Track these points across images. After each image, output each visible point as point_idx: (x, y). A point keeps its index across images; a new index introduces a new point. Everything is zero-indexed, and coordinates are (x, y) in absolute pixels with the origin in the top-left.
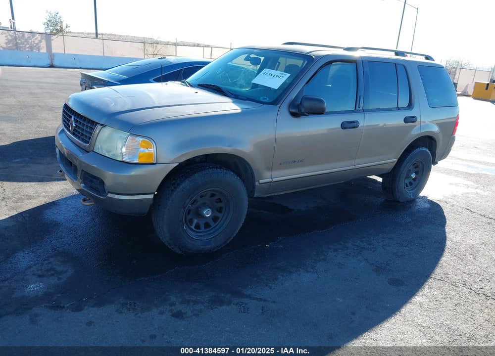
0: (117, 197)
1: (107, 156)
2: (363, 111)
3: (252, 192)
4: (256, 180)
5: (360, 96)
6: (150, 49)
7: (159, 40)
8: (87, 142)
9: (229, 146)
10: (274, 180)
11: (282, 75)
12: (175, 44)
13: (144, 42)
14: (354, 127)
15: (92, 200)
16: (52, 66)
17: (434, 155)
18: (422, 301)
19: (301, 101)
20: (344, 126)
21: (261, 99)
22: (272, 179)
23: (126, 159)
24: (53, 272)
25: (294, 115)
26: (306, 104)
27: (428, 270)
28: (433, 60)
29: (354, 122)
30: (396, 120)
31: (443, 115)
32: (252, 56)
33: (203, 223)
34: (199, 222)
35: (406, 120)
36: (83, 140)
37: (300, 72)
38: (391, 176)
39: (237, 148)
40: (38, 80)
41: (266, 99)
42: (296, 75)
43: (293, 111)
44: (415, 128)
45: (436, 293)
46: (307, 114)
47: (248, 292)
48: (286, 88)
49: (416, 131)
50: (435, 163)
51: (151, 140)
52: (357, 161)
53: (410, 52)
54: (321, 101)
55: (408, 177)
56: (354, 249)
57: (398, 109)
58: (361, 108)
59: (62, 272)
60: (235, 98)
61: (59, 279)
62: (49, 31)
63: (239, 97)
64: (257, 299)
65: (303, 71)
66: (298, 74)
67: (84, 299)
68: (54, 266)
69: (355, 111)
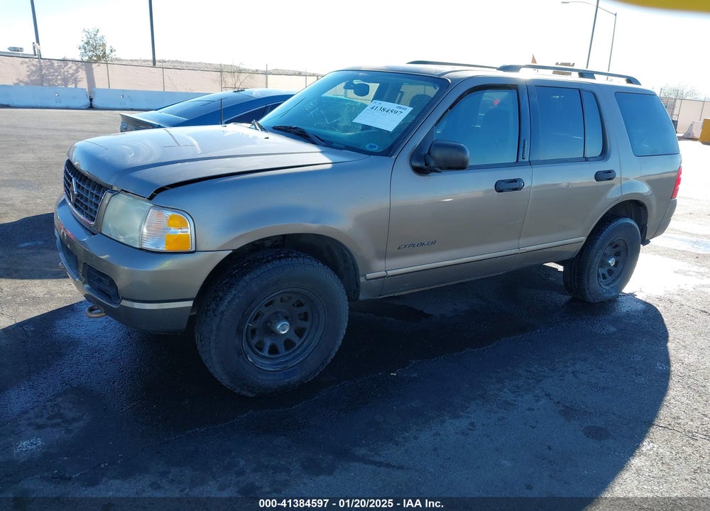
0: (137, 305)
1: (121, 241)
2: (530, 163)
3: (355, 292)
4: (361, 273)
5: (524, 141)
6: (230, 81)
7: (242, 67)
8: (93, 219)
9: (314, 223)
10: (390, 273)
11: (399, 110)
12: (266, 73)
13: (220, 70)
14: (516, 189)
15: (103, 310)
16: (91, 107)
17: (643, 229)
18: (639, 464)
19: (430, 148)
20: (499, 187)
21: (367, 147)
22: (386, 271)
23: (147, 246)
24: (59, 420)
25: (419, 171)
26: (438, 154)
27: (648, 411)
28: (639, 84)
29: (515, 181)
30: (583, 177)
31: (656, 168)
32: (356, 82)
33: (283, 343)
34: (274, 342)
35: (599, 177)
36: (87, 216)
37: (428, 105)
38: (578, 263)
39: (327, 225)
40: (70, 127)
41: (375, 147)
42: (422, 109)
43: (417, 164)
44: (613, 189)
45: (661, 450)
46: (439, 170)
47: (362, 451)
48: (405, 130)
49: (615, 194)
50: (645, 242)
51: (186, 214)
52: (522, 241)
53: (606, 72)
54: (462, 150)
55: (603, 264)
56: (528, 379)
57: (586, 159)
58: (527, 160)
59: (74, 420)
60: (326, 146)
61: (68, 431)
62: (87, 58)
63: (333, 144)
64: (375, 463)
65: (432, 103)
66: (425, 108)
67: (103, 466)
68: (62, 411)
69: (517, 164)
